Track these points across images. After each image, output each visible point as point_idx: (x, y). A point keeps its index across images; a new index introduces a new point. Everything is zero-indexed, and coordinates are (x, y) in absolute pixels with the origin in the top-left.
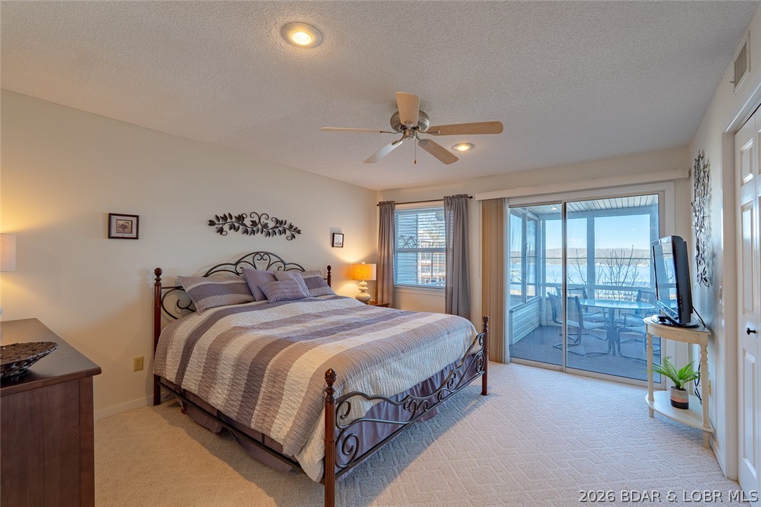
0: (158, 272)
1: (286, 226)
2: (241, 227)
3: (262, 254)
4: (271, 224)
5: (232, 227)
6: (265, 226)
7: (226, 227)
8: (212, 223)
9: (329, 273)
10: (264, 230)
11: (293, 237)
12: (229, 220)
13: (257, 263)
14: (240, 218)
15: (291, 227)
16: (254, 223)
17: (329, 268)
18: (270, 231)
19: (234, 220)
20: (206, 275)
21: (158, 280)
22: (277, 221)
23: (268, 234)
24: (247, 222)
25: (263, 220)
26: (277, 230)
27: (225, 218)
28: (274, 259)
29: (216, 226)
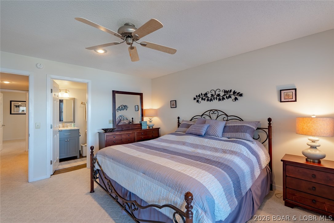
0: (179, 118)
1: (232, 93)
2: (206, 98)
3: (214, 111)
4: (222, 94)
5: (202, 99)
6: (219, 95)
7: (200, 100)
8: (195, 99)
9: (270, 124)
10: (218, 98)
11: (236, 99)
12: (201, 96)
13: (211, 115)
14: (206, 94)
15: (234, 92)
16: (212, 95)
17: (270, 120)
18: (221, 98)
19: (203, 96)
20: (191, 120)
21: (179, 121)
22: (225, 92)
23: (220, 100)
24: (209, 95)
25: (217, 93)
26: (225, 97)
27: (199, 96)
28: (220, 113)
29: (196, 100)
